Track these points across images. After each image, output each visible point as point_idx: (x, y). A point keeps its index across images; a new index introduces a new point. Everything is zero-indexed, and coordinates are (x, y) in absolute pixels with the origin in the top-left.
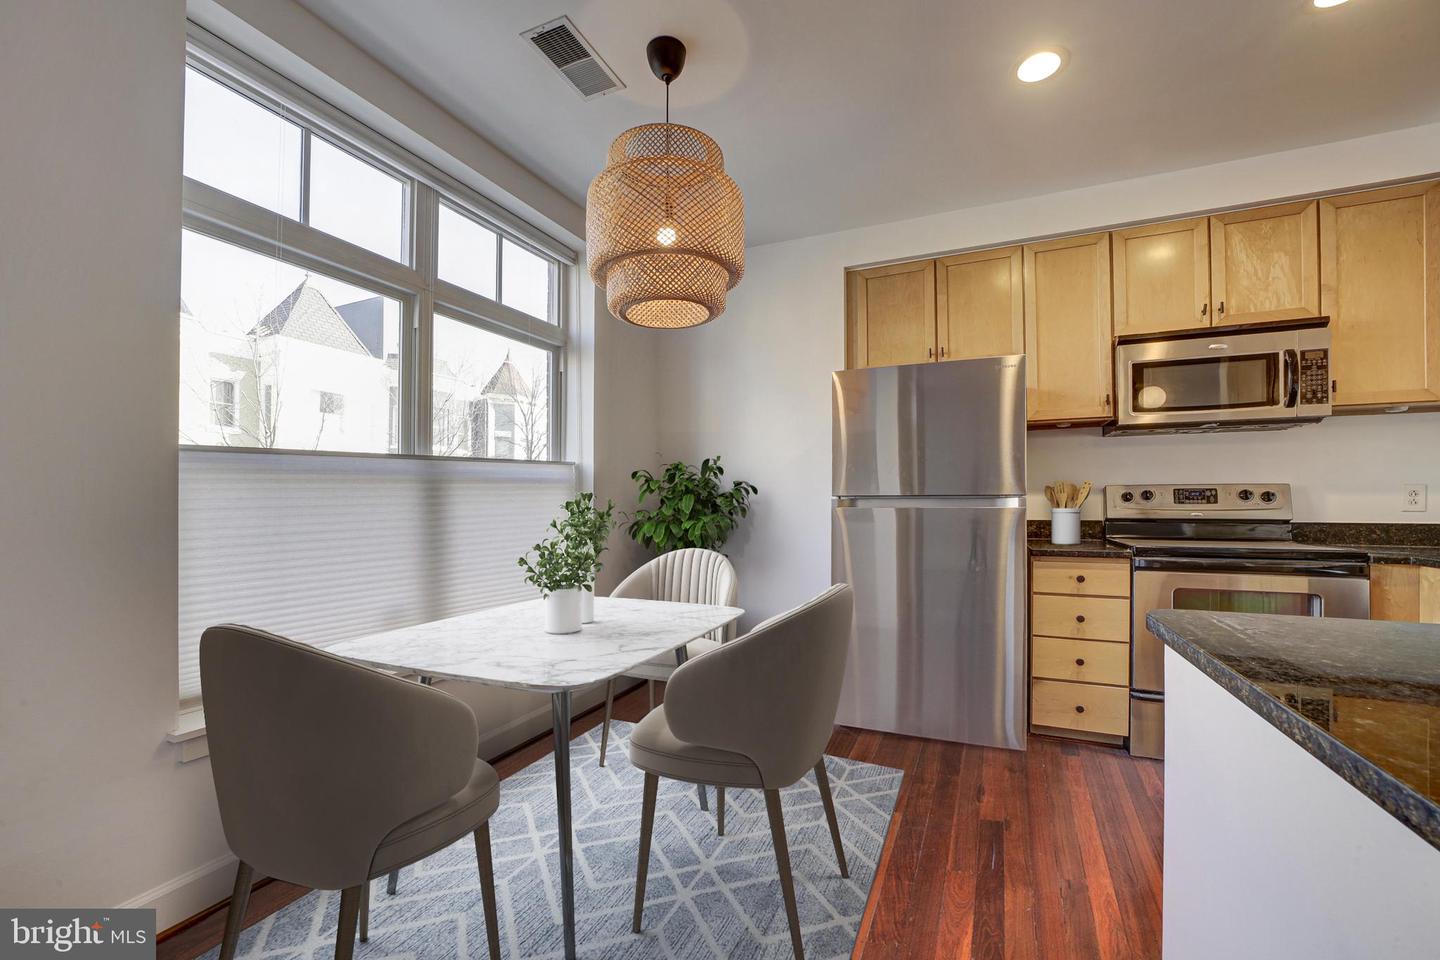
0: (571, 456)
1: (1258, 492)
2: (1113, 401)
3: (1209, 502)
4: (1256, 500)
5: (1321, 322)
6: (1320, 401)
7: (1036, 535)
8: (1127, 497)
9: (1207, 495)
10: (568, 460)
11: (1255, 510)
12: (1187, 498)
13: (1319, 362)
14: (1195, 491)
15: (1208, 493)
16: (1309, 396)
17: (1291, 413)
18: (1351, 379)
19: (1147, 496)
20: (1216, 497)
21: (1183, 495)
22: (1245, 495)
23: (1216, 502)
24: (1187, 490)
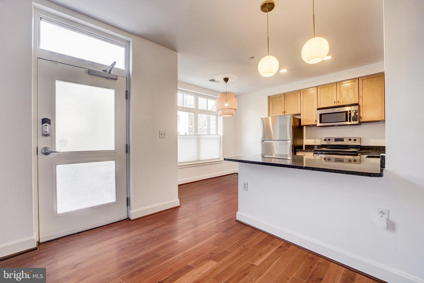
0: (219, 133)
1: (353, 139)
2: (316, 121)
3: (342, 141)
4: (352, 141)
5: (357, 104)
6: (356, 121)
7: (307, 148)
8: (325, 140)
9: (342, 140)
10: (219, 134)
11: (352, 143)
12: (337, 140)
14: (339, 139)
15: (342, 139)
16: (354, 120)
17: (350, 123)
18: (364, 116)
19: (329, 140)
20: (343, 140)
21: (336, 140)
22: (350, 140)
23: (343, 141)
24: (337, 139)
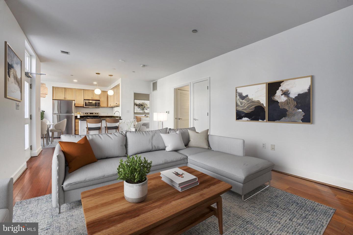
2: (83, 105)
4: (96, 114)
5: (99, 100)
6: (100, 106)
7: (76, 117)
8: (86, 114)
9: (92, 113)
13: (99, 103)
17: (98, 107)
18: (102, 105)
19: (87, 113)
21: (91, 113)
22: (96, 113)
